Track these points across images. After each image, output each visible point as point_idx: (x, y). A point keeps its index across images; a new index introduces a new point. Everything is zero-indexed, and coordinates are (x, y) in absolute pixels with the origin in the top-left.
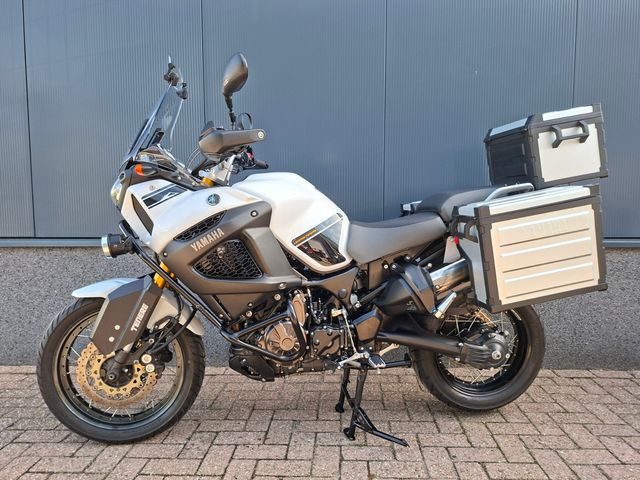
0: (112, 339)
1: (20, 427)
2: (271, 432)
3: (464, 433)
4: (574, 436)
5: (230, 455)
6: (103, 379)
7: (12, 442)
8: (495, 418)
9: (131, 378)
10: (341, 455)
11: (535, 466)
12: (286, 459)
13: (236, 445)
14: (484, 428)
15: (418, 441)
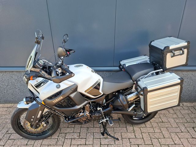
0: (32, 120)
1: (10, 132)
2: (81, 133)
3: (134, 132)
4: (164, 132)
5: (70, 143)
6: (32, 127)
7: (9, 139)
8: (143, 125)
9: (40, 126)
10: (100, 143)
11: (152, 146)
12: (86, 144)
13: (72, 139)
14: (140, 130)
15: (121, 136)
